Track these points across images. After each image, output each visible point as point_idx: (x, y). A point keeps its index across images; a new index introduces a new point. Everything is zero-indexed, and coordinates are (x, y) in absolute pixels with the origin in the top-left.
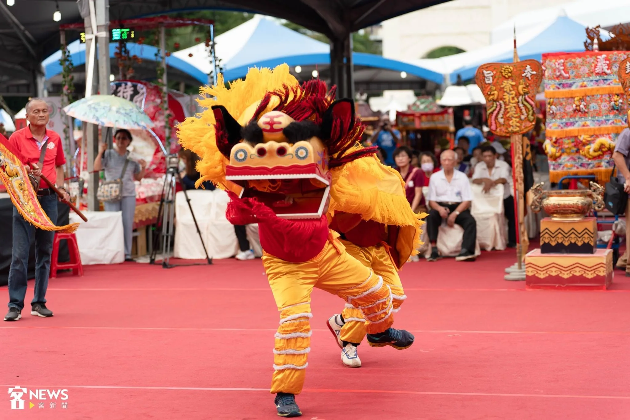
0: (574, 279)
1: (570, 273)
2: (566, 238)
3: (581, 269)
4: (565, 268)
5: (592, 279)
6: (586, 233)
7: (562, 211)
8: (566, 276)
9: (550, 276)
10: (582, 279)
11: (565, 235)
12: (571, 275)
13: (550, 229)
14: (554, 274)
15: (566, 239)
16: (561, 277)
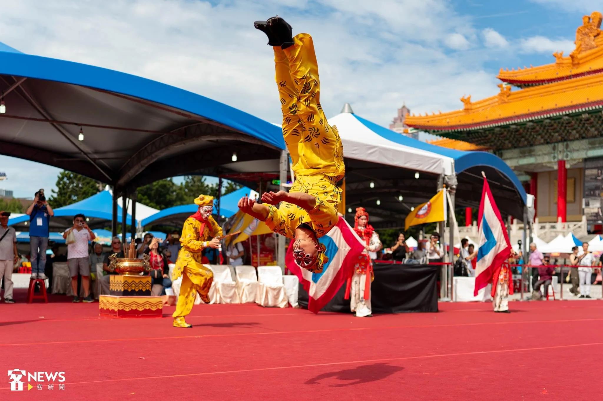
0: (145, 311)
1: (143, 307)
2: (137, 286)
3: (149, 305)
4: (141, 304)
5: (155, 311)
6: (148, 284)
7: (134, 271)
8: (141, 309)
9: (132, 310)
10: (149, 311)
11: (136, 285)
12: (144, 309)
13: (128, 281)
14: (134, 308)
15: (137, 288)
16: (138, 310)
